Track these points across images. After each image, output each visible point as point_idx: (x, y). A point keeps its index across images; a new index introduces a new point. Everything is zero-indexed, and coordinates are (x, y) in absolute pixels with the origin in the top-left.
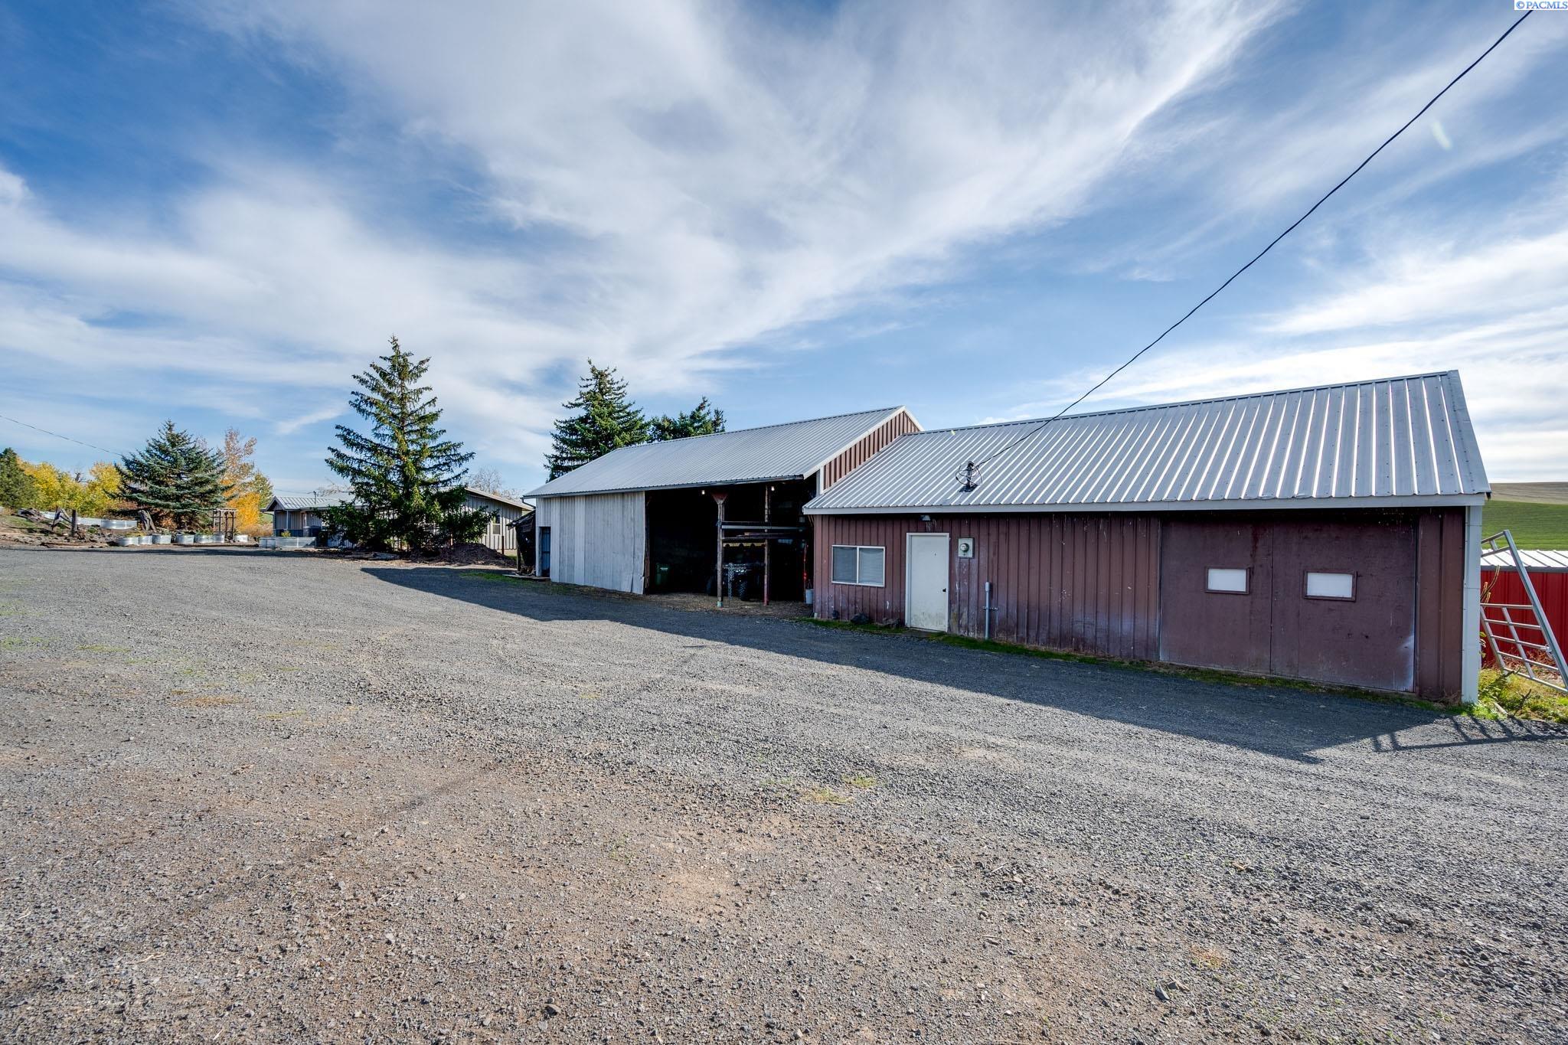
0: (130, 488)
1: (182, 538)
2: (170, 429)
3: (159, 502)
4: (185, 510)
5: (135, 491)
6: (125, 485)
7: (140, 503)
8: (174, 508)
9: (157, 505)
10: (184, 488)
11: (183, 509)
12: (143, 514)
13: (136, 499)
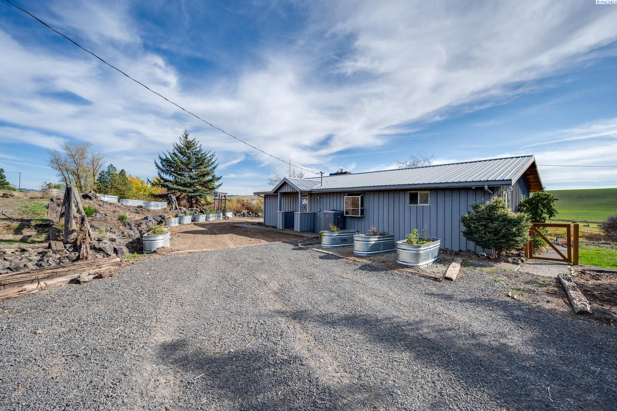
0: (163, 179)
1: (198, 218)
2: (186, 138)
3: (181, 188)
4: (195, 194)
5: (166, 181)
6: (161, 177)
7: (169, 189)
8: (189, 192)
9: (180, 190)
10: (194, 179)
11: (194, 193)
12: (171, 197)
13: (167, 186)
